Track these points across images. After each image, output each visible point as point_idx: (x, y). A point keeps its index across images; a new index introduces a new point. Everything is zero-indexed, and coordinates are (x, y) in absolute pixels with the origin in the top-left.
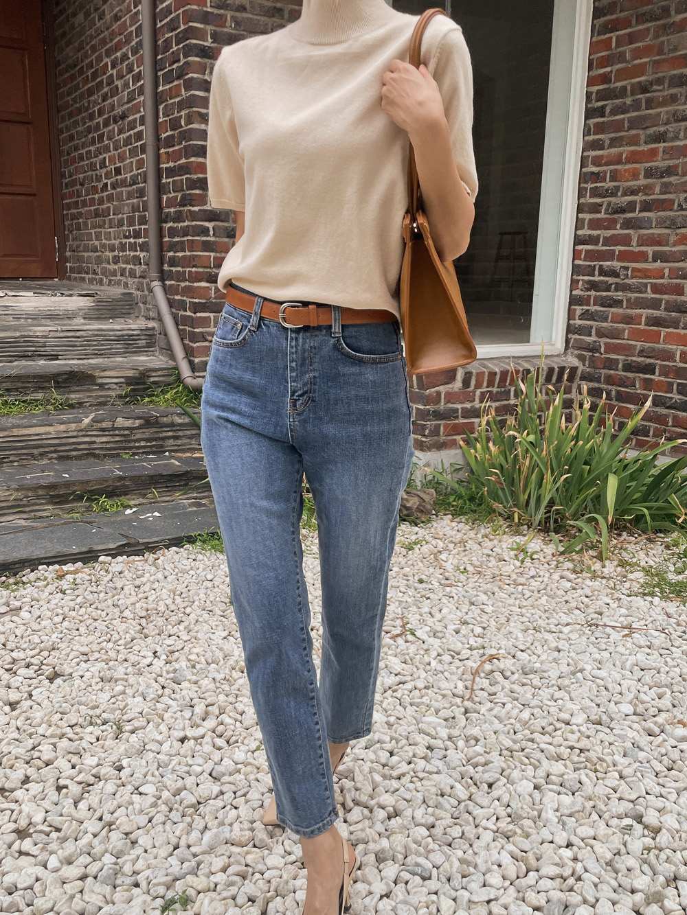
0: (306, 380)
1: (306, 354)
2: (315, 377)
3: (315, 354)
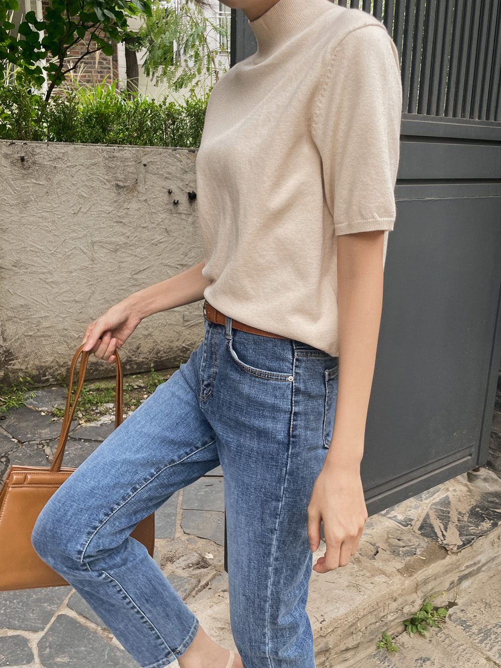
0: (210, 373)
1: (213, 349)
2: (216, 373)
3: (217, 351)
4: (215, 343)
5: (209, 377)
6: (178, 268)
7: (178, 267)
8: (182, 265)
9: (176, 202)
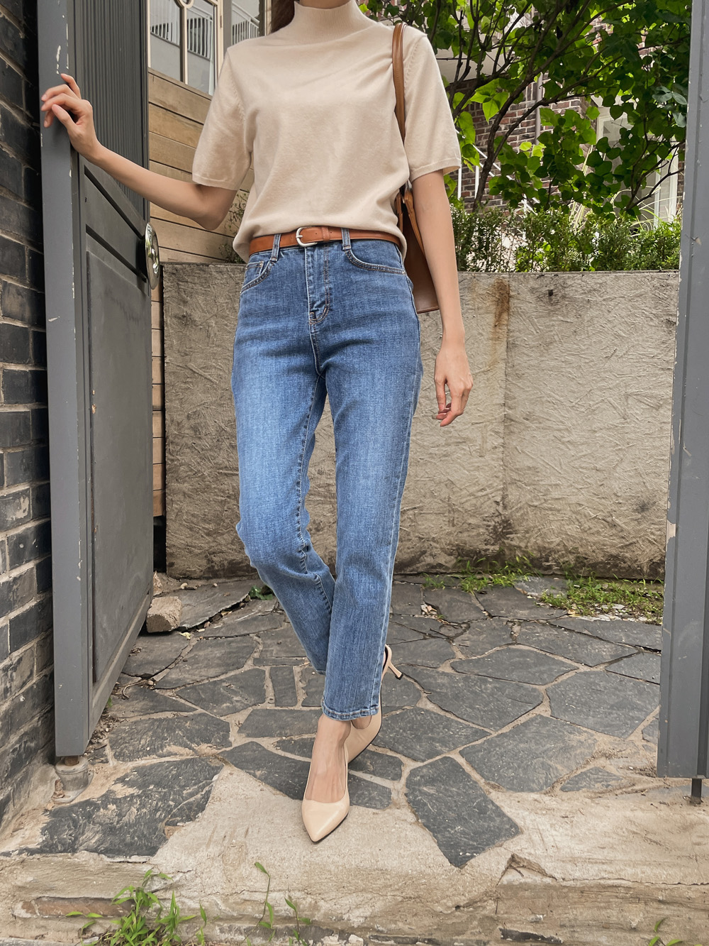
0: (323, 292)
2: (330, 289)
3: (329, 268)
4: (325, 262)
5: (322, 296)
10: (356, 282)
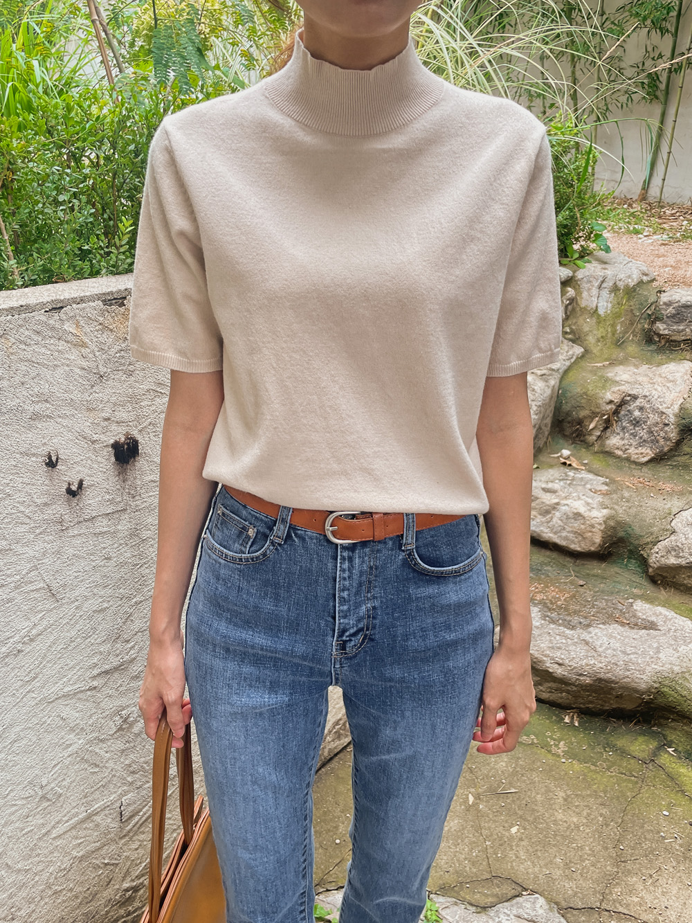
0: (361, 614)
1: (364, 578)
2: (374, 608)
3: (376, 576)
4: (371, 568)
5: (359, 620)
6: (95, 688)
7: (95, 683)
8: (106, 672)
9: (74, 488)
10: (417, 599)
